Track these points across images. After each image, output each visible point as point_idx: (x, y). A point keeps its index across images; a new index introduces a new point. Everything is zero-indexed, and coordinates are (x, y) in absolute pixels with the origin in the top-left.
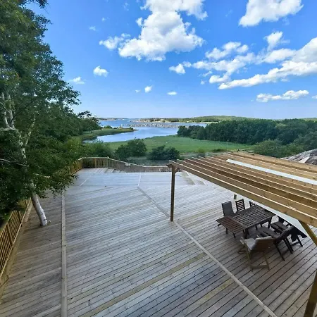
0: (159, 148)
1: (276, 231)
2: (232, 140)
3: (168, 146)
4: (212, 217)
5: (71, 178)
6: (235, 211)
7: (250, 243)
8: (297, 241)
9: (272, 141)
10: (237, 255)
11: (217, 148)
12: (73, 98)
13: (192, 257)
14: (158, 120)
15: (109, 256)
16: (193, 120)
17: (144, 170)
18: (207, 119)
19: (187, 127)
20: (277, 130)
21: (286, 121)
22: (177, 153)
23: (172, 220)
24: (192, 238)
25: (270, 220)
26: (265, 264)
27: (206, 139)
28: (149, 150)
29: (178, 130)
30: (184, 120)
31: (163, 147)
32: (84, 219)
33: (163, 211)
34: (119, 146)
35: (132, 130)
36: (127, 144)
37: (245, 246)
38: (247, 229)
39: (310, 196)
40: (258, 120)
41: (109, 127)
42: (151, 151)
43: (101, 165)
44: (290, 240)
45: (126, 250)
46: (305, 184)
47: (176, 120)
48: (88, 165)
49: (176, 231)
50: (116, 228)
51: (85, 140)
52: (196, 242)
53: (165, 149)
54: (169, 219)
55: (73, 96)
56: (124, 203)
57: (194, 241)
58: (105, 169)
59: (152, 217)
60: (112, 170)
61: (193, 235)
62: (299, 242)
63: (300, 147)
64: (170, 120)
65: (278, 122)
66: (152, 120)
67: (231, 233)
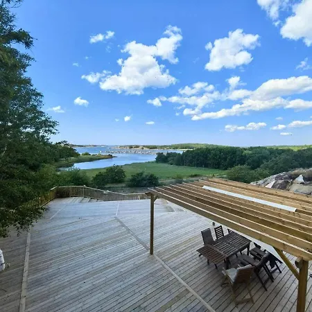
0: (138, 174)
1: (255, 258)
2: (206, 166)
3: (147, 172)
4: (193, 246)
5: (40, 211)
6: (215, 238)
7: (232, 274)
8: (275, 267)
9: (242, 167)
10: (221, 288)
11: (193, 174)
12: (51, 128)
13: (174, 296)
14: (137, 147)
15: (80, 305)
16: (170, 147)
17: (123, 198)
18: (182, 147)
19: (165, 154)
20: (245, 156)
21: (251, 149)
22: (156, 179)
23: (152, 253)
24: (173, 273)
25: (248, 246)
26: (248, 297)
27: (183, 165)
28: (128, 177)
29: (156, 156)
30: (162, 147)
31: (142, 174)
32: (52, 259)
33: (142, 243)
34: (97, 173)
35: (111, 157)
36: (105, 171)
37: (227, 278)
38: (227, 258)
39: (280, 221)
40: (227, 148)
41: (87, 154)
42: (131, 178)
43: (77, 194)
44: (269, 267)
45: (99, 296)
46: (274, 209)
47: (155, 147)
48: (62, 195)
49: (157, 266)
50: (89, 268)
51: (61, 167)
52: (178, 278)
53: (144, 176)
54: (149, 252)
55: (51, 126)
56: (100, 237)
57: (176, 275)
58: (80, 198)
59: (130, 251)
60: (87, 199)
61: (174, 269)
62: (278, 268)
63: (266, 172)
64: (148, 147)
65: (245, 149)
66: (131, 147)
67: (212, 264)
